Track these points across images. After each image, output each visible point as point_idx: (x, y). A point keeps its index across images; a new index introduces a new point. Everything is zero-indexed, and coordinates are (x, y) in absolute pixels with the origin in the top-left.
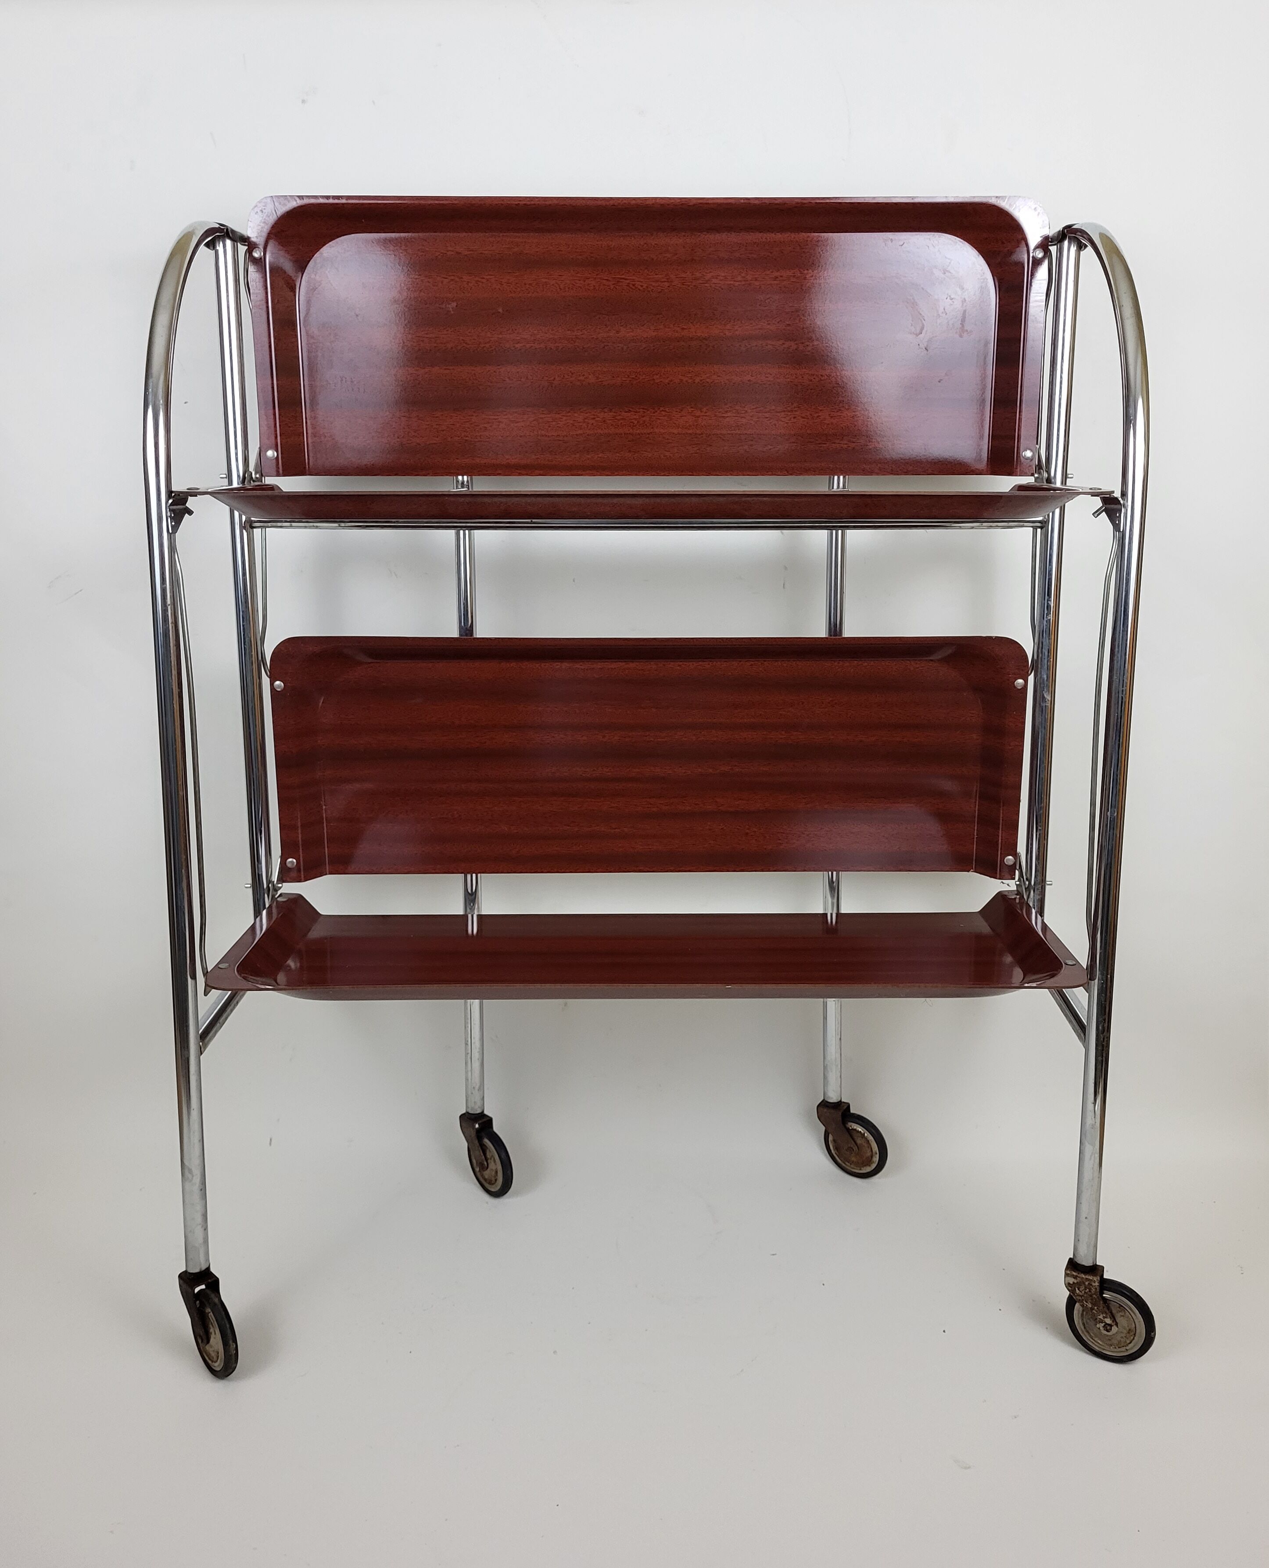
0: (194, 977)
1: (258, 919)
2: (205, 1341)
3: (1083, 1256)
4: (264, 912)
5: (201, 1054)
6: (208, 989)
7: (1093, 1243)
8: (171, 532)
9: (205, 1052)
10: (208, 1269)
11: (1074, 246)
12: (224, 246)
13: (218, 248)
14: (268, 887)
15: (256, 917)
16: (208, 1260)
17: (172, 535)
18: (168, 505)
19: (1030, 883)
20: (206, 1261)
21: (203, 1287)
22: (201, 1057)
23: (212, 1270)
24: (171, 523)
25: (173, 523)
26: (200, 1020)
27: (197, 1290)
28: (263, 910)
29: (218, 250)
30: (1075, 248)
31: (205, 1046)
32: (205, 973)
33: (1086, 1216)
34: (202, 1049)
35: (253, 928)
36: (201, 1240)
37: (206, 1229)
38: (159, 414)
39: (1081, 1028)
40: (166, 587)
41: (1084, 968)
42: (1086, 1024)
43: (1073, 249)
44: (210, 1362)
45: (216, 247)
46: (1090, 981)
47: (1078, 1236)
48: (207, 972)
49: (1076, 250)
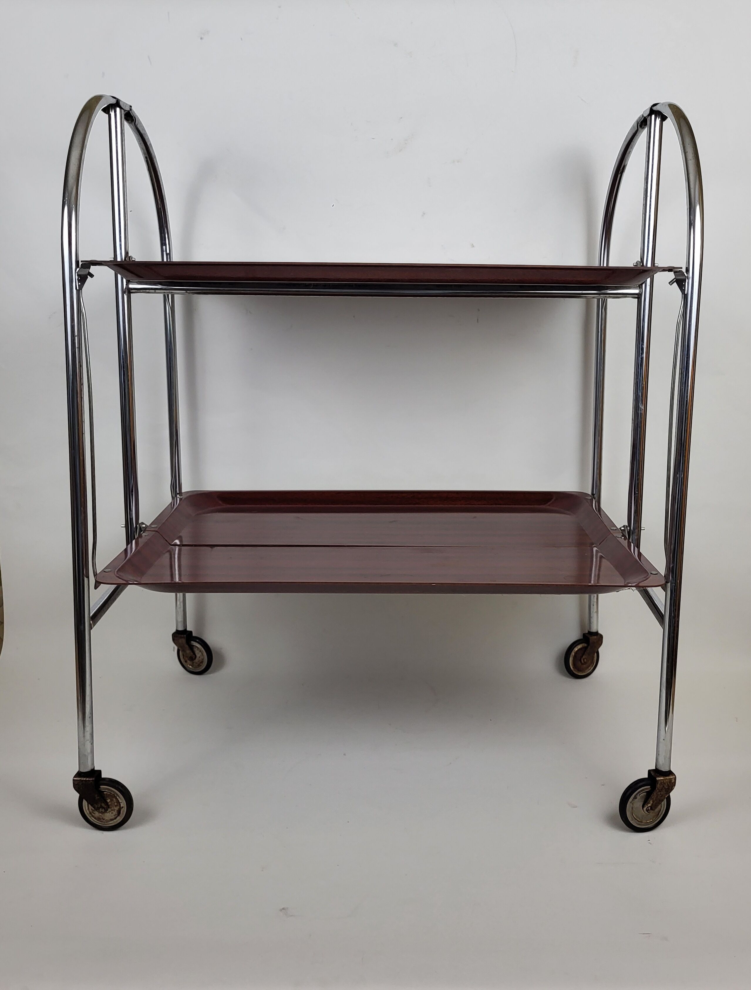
0: (88, 577)
1: (129, 546)
3: (661, 765)
4: (134, 542)
5: (91, 629)
6: (97, 584)
7: (668, 756)
8: (78, 289)
9: (94, 628)
11: (659, 119)
12: (115, 112)
13: (111, 113)
14: (136, 527)
15: (127, 545)
16: (93, 764)
17: (79, 291)
18: (77, 271)
19: (630, 528)
20: (92, 764)
22: (91, 631)
24: (78, 283)
25: (80, 284)
26: (92, 608)
28: (133, 540)
29: (111, 114)
30: (660, 119)
31: (95, 624)
32: (95, 574)
33: (664, 738)
34: (92, 626)
35: (126, 550)
36: (89, 751)
37: (92, 744)
38: (72, 214)
39: (660, 616)
40: (74, 324)
41: (663, 576)
42: (664, 614)
43: (658, 120)
45: (110, 112)
46: (666, 584)
47: (659, 752)
48: (97, 574)
49: (660, 121)
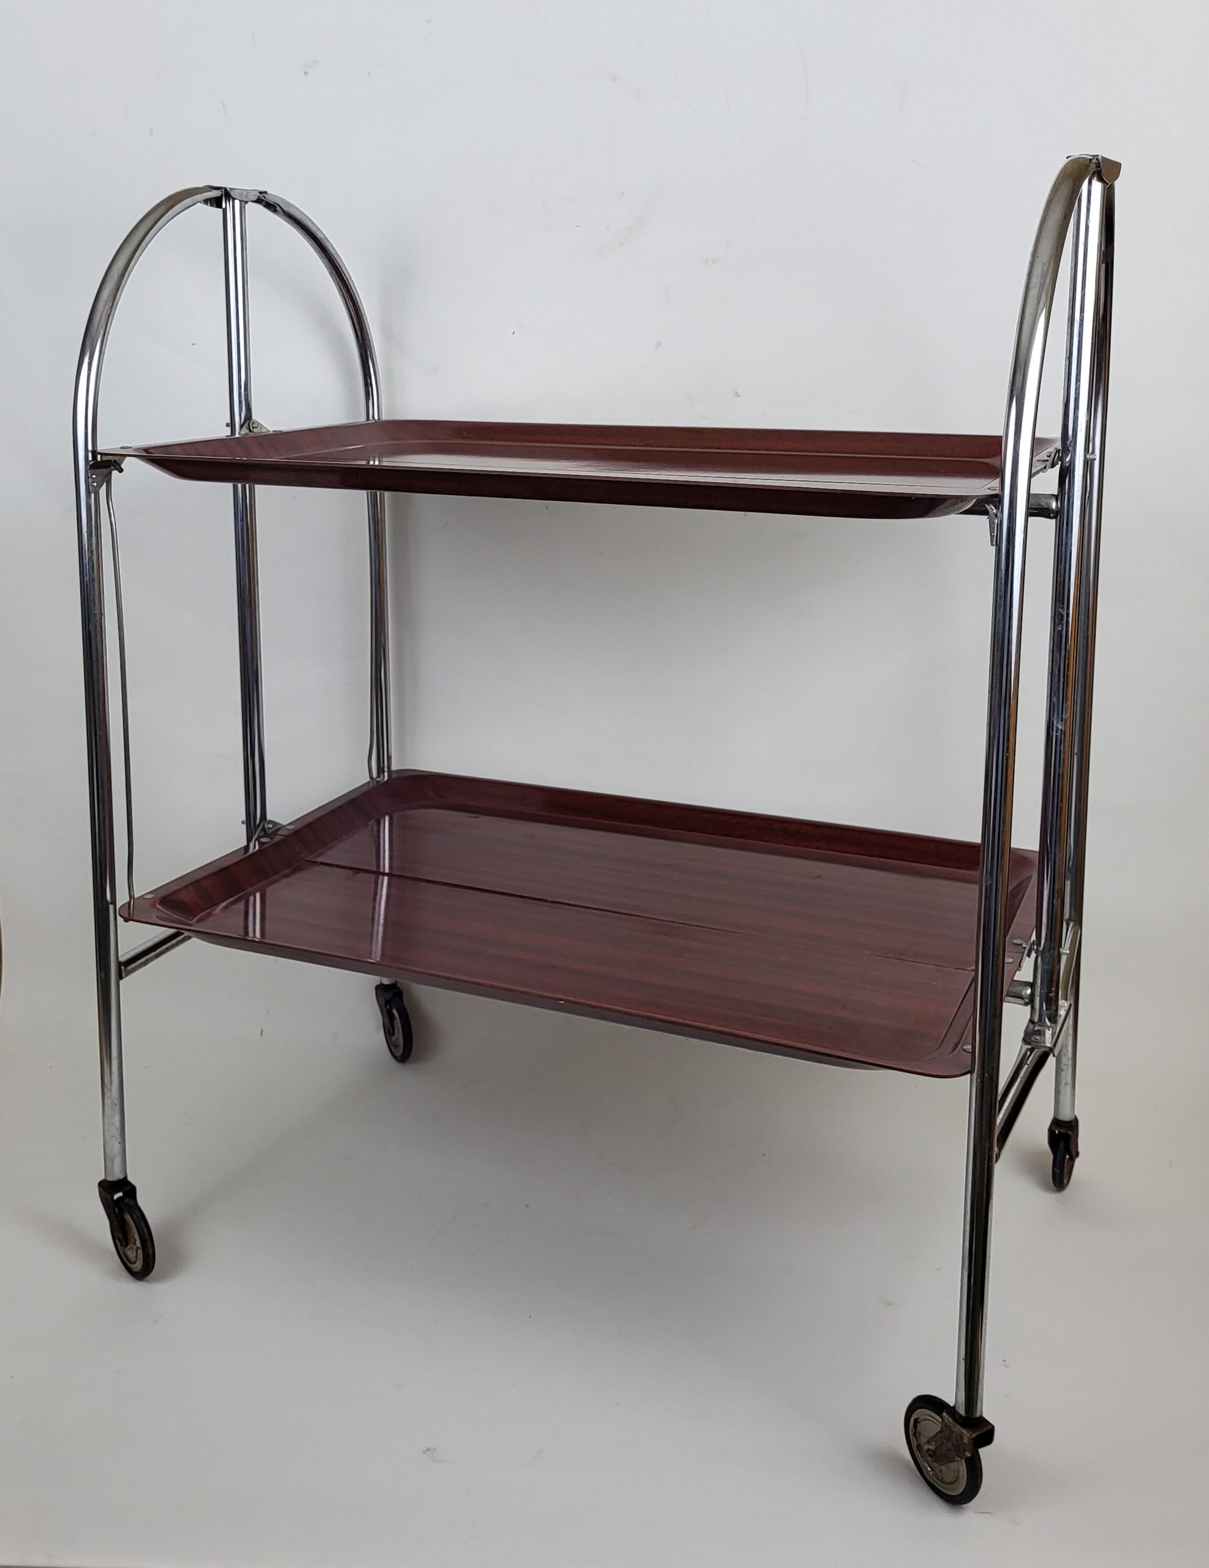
2: (124, 1244)
10: (126, 1178)
21: (120, 1194)
23: (130, 1179)
27: (116, 1196)
44: (129, 1264)
